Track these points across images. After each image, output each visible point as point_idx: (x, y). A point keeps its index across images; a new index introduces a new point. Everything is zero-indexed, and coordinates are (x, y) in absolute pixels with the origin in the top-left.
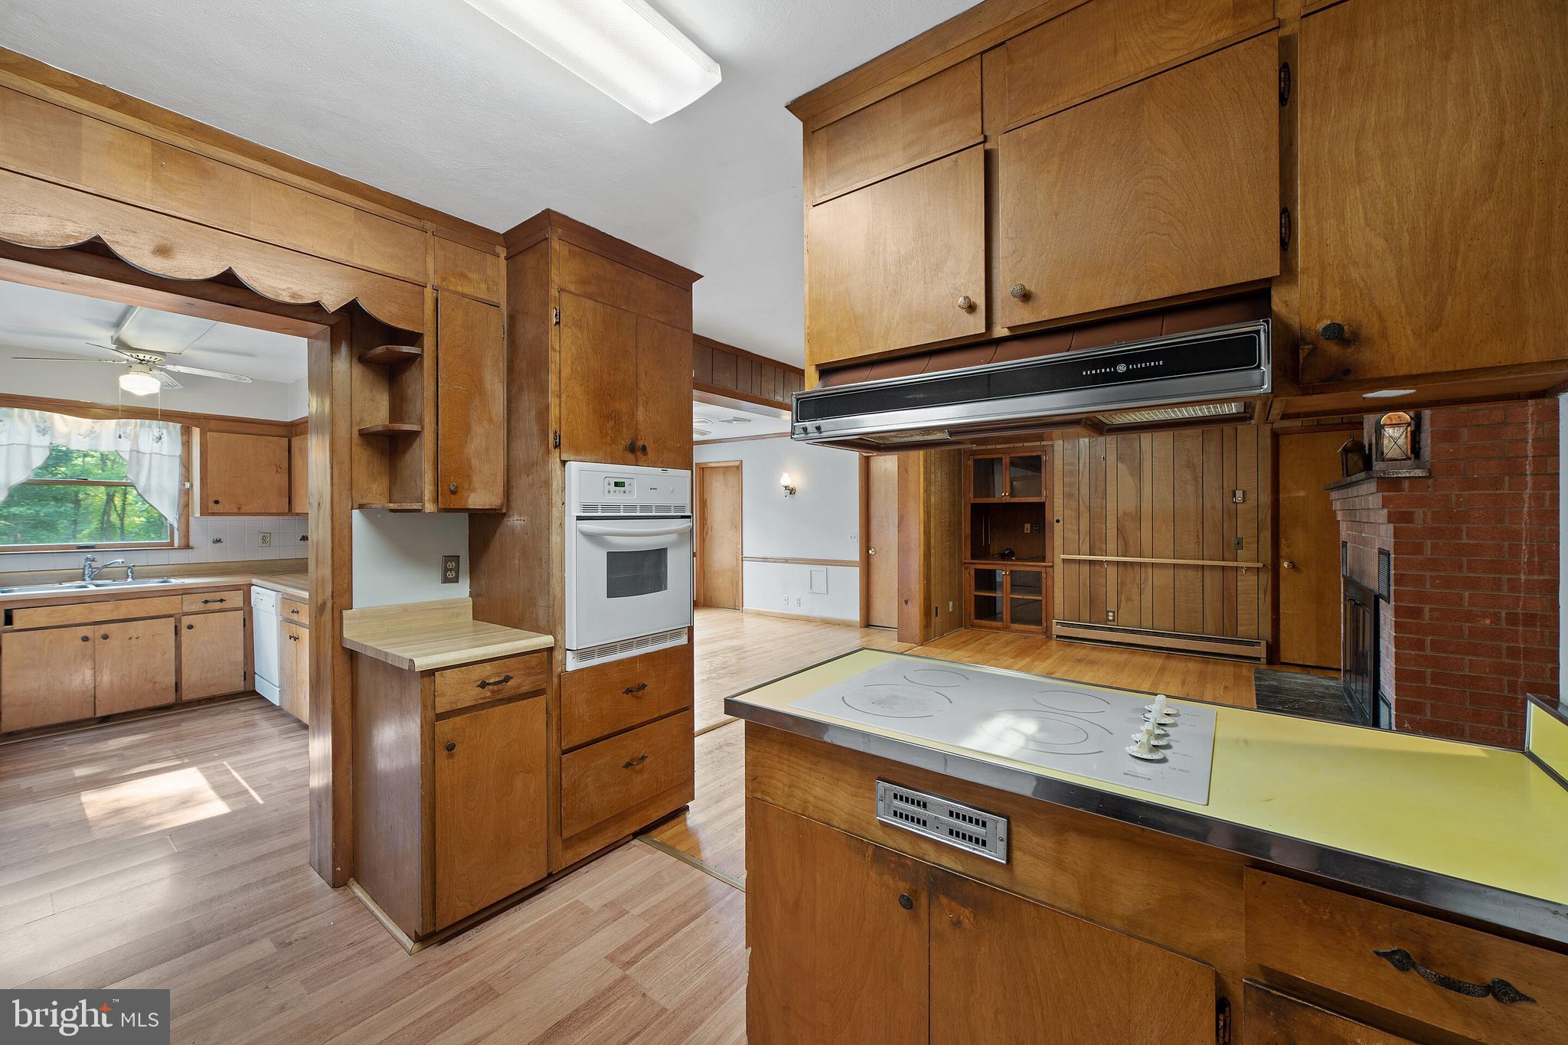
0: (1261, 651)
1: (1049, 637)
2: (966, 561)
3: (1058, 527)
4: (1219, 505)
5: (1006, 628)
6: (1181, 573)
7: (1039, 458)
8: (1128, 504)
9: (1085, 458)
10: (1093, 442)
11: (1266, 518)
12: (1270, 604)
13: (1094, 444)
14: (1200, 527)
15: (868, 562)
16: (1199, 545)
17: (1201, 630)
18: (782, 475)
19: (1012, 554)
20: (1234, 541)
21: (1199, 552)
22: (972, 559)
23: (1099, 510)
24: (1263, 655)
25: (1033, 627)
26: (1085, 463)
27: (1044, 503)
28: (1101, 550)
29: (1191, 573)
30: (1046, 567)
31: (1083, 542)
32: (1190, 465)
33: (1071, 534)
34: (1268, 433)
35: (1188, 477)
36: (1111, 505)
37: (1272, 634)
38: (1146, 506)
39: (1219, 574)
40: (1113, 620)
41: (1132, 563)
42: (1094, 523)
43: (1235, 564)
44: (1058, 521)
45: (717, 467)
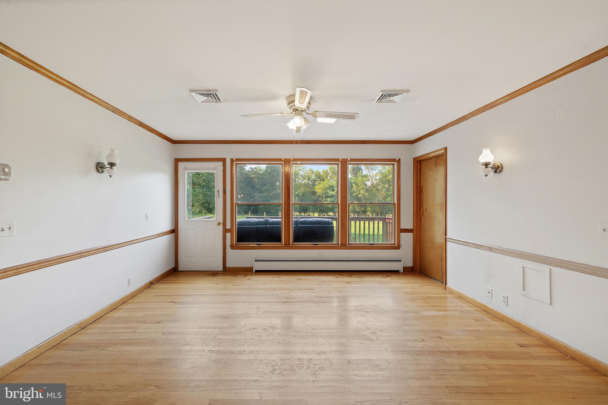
45: (431, 158)
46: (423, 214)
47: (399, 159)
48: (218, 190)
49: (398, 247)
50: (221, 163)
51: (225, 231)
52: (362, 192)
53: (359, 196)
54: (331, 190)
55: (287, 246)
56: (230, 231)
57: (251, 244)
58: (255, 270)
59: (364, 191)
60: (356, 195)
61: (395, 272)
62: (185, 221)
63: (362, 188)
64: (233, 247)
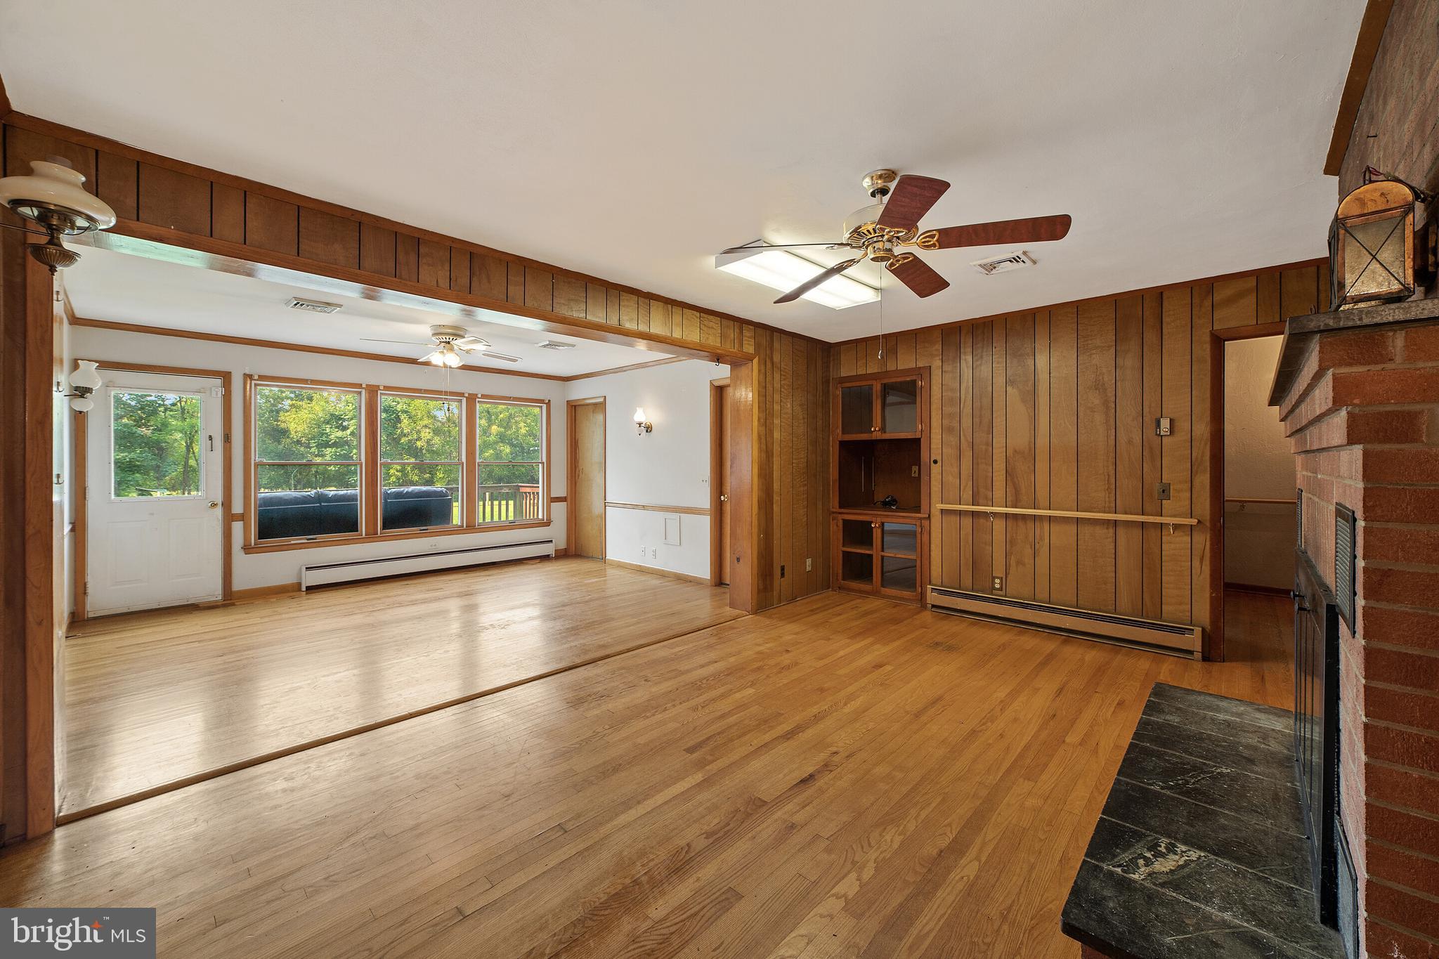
0: (1194, 641)
1: (924, 606)
2: (834, 510)
3: (935, 469)
4: (1137, 439)
5: (875, 593)
6: (1086, 531)
7: (914, 382)
8: (1020, 439)
9: (968, 382)
10: (977, 361)
11: (1202, 456)
12: (1208, 577)
13: (979, 363)
14: (1111, 468)
15: (721, 509)
16: (1110, 493)
17: (1112, 608)
18: (636, 411)
19: (894, 502)
20: (1157, 487)
21: (1110, 502)
22: (840, 507)
23: (984, 447)
24: (1198, 647)
25: (906, 594)
26: (967, 388)
27: (920, 439)
28: (986, 498)
29: (1100, 531)
30: (921, 519)
31: (965, 487)
32: (1098, 386)
33: (951, 478)
34: (1207, 338)
35: (1097, 402)
36: (999, 441)
37: (1210, 618)
38: (1042, 441)
39: (1137, 533)
40: (1001, 589)
41: (1024, 517)
42: (978, 464)
43: (1158, 519)
44: (935, 462)
45: (588, 405)
46: (579, 476)
47: (549, 401)
48: (210, 436)
49: (548, 524)
50: (219, 382)
51: (229, 518)
52: (426, 434)
53: (419, 444)
54: (336, 428)
55: (372, 536)
56: (242, 517)
57: (293, 540)
58: (306, 587)
59: (429, 433)
60: (410, 441)
61: (545, 558)
62: (111, 502)
63: (426, 426)
64: (247, 549)
